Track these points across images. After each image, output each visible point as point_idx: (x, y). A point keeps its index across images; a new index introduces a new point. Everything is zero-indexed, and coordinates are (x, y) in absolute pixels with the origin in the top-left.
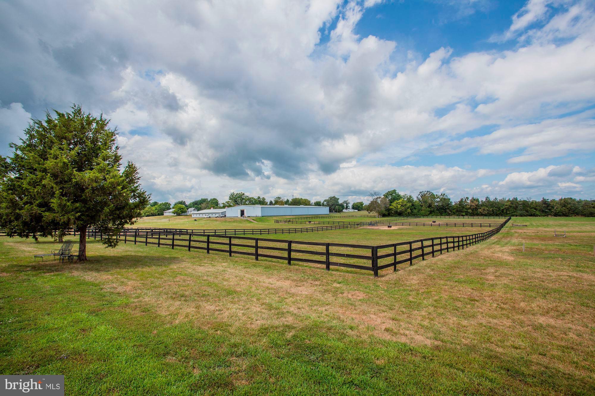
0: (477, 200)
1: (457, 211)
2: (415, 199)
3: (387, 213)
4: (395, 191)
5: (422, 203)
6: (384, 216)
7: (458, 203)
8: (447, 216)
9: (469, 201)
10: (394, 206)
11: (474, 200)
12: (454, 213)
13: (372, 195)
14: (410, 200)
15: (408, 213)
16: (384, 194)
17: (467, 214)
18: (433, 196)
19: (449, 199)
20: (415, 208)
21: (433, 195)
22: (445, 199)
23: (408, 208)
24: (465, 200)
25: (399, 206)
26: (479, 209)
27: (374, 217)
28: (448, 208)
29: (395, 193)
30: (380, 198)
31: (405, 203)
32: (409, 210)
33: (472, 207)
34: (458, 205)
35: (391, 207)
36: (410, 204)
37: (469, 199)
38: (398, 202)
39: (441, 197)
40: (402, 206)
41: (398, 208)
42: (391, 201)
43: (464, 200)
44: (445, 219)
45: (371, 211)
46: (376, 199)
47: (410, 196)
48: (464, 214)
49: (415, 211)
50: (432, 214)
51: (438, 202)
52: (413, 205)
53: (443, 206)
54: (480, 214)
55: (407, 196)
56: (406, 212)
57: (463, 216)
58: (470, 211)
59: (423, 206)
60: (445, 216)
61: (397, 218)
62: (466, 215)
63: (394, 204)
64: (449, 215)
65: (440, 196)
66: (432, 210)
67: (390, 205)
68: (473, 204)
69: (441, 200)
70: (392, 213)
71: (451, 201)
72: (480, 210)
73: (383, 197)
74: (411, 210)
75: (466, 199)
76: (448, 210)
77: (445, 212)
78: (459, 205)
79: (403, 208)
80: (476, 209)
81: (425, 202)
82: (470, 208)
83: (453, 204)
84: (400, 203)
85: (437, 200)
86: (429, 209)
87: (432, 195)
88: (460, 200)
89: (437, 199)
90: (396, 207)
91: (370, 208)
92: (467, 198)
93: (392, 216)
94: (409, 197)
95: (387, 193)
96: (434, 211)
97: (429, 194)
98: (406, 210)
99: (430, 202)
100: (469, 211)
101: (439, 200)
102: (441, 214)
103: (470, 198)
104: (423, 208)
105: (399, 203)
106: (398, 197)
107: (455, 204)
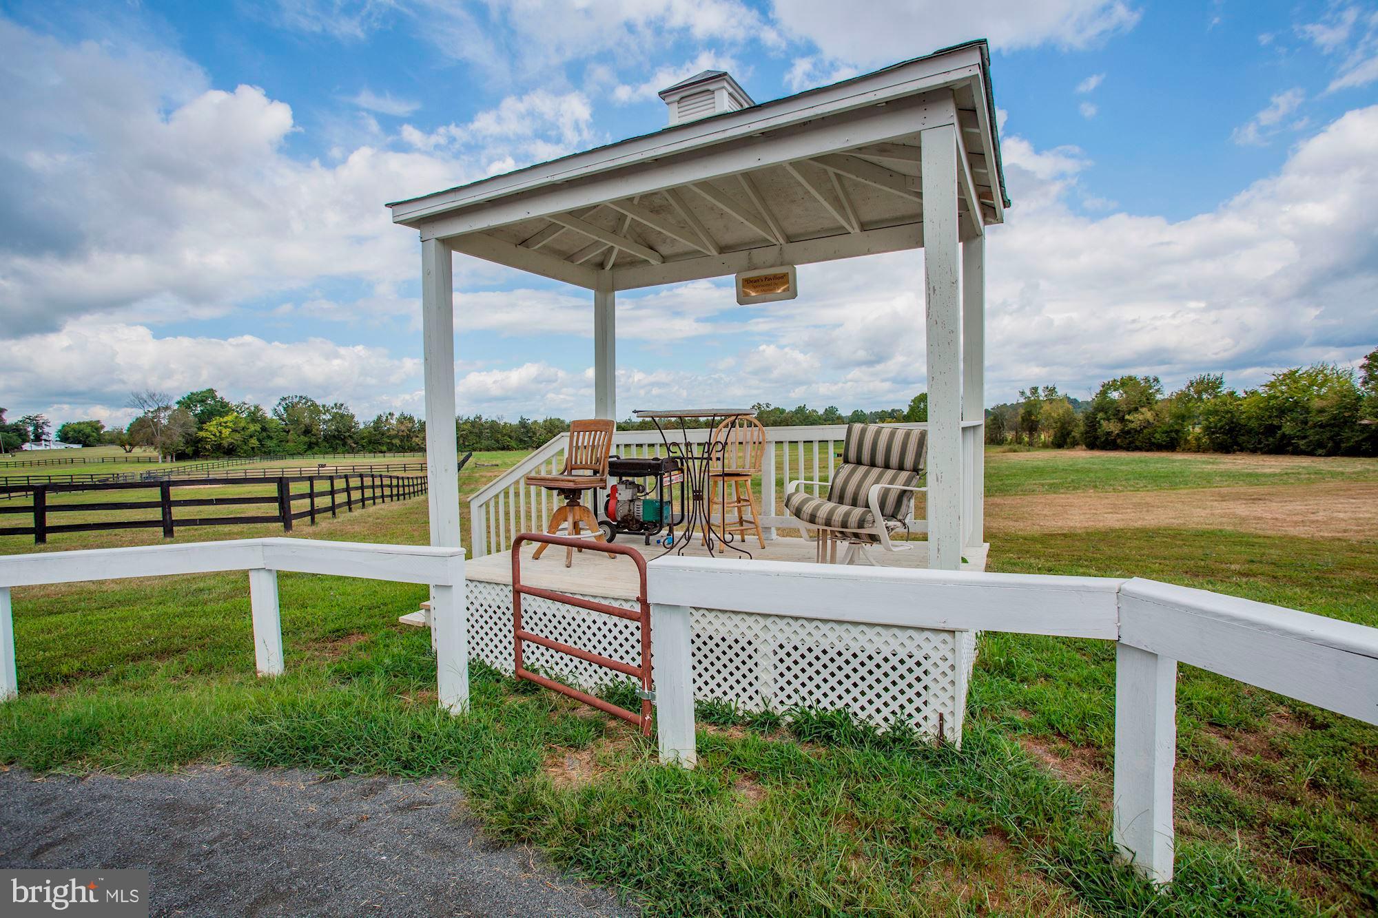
0: (411, 419)
1: (370, 442)
2: (269, 415)
3: (189, 450)
4: (211, 391)
5: (286, 424)
6: (181, 456)
7: (372, 424)
8: (349, 453)
9: (394, 422)
10: (211, 432)
11: (405, 418)
12: (363, 446)
13: (141, 402)
14: (255, 416)
15: (253, 448)
16: (179, 398)
17: (392, 449)
18: (315, 409)
19: (353, 417)
20: (270, 438)
21: (314, 405)
22: (342, 416)
23: (251, 437)
24: (387, 420)
25: (226, 432)
26: (414, 439)
27: (150, 460)
28: (349, 436)
29: (214, 398)
30: (167, 408)
31: (242, 425)
32: (254, 442)
33: (401, 433)
34: (372, 429)
35: (202, 434)
36: (258, 427)
37: (394, 417)
38: (221, 420)
39: (335, 410)
40: (234, 431)
41: (223, 436)
42: (203, 419)
43: (384, 419)
44: (345, 460)
45: (132, 445)
46: (155, 411)
47: (256, 407)
48: (384, 448)
49: (270, 444)
50: (314, 450)
51: (325, 422)
52: (264, 429)
53: (339, 432)
54: (417, 447)
55: (246, 406)
56: (245, 447)
57: (381, 452)
58: (397, 442)
59: (291, 432)
60: (343, 453)
61: (220, 462)
62: (390, 450)
63: (212, 426)
64: (352, 451)
65: (333, 408)
66: (313, 440)
67: (201, 429)
68: (403, 428)
69: (334, 417)
70: (205, 448)
71: (356, 419)
72: (417, 440)
73: (176, 407)
74: (259, 440)
75: (389, 417)
76: (350, 441)
77: (344, 444)
78: (374, 428)
79: (237, 436)
80: (409, 437)
81: (297, 422)
82: (396, 436)
83: (362, 426)
84: (230, 425)
85: (324, 417)
86: (306, 439)
87: (312, 405)
88: (375, 418)
89: (325, 414)
90: (218, 434)
91: (141, 433)
92: (390, 414)
93: (206, 457)
94: (253, 409)
95: (189, 398)
96: (317, 444)
97: (306, 403)
98: (245, 442)
99: (307, 421)
100: (394, 441)
101: (327, 417)
102: (334, 450)
103: (397, 415)
104: (291, 436)
105: (226, 423)
106: (223, 408)
107: (366, 428)
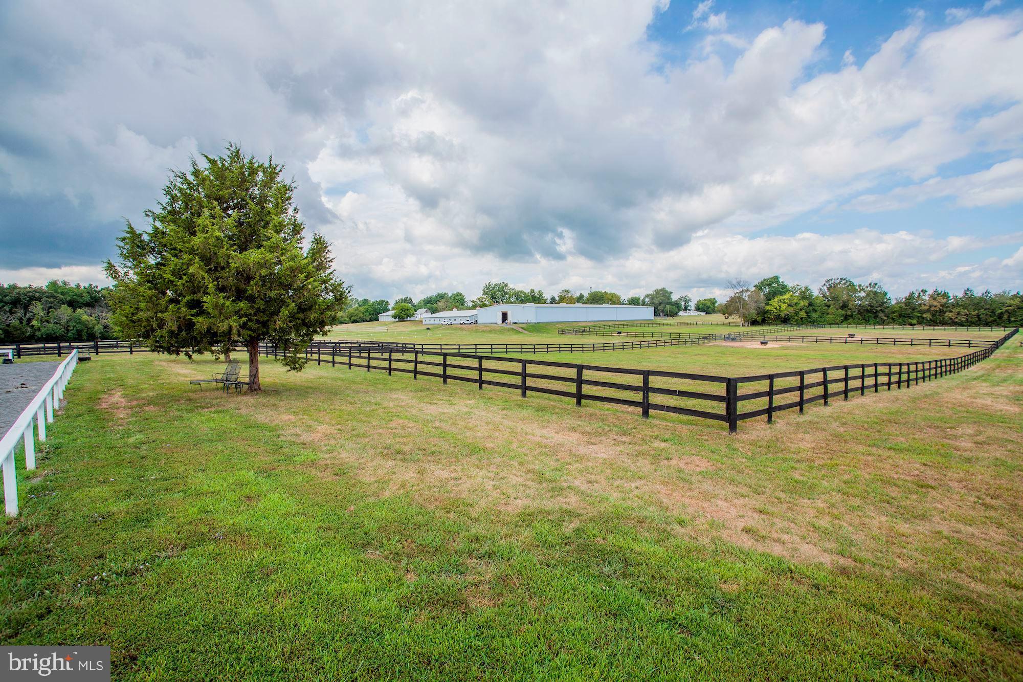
0: (945, 295)
1: (900, 316)
2: (816, 293)
3: (759, 319)
4: (777, 277)
5: (828, 300)
6: (754, 323)
7: (904, 300)
8: (879, 324)
9: (926, 298)
10: (773, 306)
11: (938, 294)
12: (893, 319)
13: (734, 287)
14: (805, 295)
15: (801, 318)
16: (756, 283)
17: (921, 322)
18: (851, 287)
19: (885, 294)
20: (815, 311)
21: (852, 284)
22: (876, 293)
23: (801, 310)
24: (919, 296)
25: (784, 306)
26: (947, 313)
27: (736, 325)
28: (881, 310)
29: (778, 282)
30: (747, 290)
31: (795, 301)
32: (803, 314)
33: (933, 308)
34: (903, 305)
35: (768, 308)
36: (806, 303)
37: (927, 294)
38: (781, 298)
39: (869, 289)
40: (789, 305)
41: (782, 309)
42: (769, 298)
43: (916, 295)
44: (874, 331)
45: (730, 314)
46: (740, 292)
47: (806, 288)
48: (914, 321)
49: (815, 315)
50: (849, 321)
51: (860, 299)
52: (810, 304)
53: (871, 306)
54: (950, 321)
55: (799, 287)
56: (796, 318)
57: (911, 325)
58: (928, 316)
59: (832, 307)
60: (874, 324)
61: (779, 327)
62: (920, 323)
63: (774, 302)
64: (883, 323)
65: (867, 287)
66: (849, 313)
67: (767, 304)
68: (935, 303)
69: (868, 295)
70: (769, 318)
71: (888, 296)
72: (950, 315)
73: (754, 289)
74: (806, 313)
75: (921, 294)
76: (881, 315)
77: (876, 317)
78: (905, 304)
79: (791, 309)
80: (942, 312)
81: (835, 299)
82: (928, 311)
83: (893, 302)
84: (787, 301)
85: (859, 294)
86: (843, 312)
87: (850, 285)
88: (907, 295)
89: (860, 292)
90: (778, 308)
91: (728, 309)
92: (922, 291)
93: (769, 324)
94: (803, 289)
95: (762, 283)
96: (851, 316)
97: (845, 284)
98: (796, 314)
99: (845, 298)
100: (925, 316)
101: (863, 294)
102: (867, 322)
103: (930, 292)
104: (831, 310)
105: (784, 300)
106: (783, 289)
107: (897, 303)
